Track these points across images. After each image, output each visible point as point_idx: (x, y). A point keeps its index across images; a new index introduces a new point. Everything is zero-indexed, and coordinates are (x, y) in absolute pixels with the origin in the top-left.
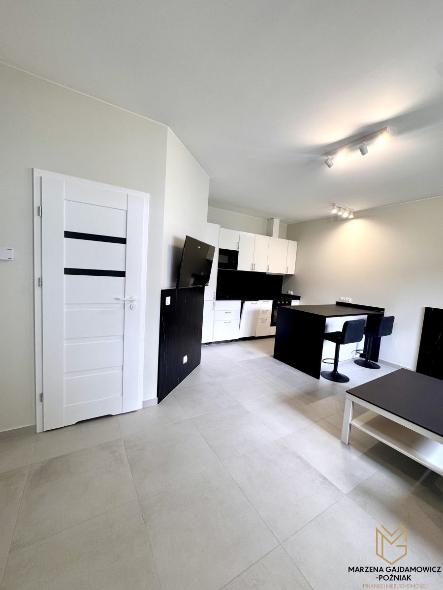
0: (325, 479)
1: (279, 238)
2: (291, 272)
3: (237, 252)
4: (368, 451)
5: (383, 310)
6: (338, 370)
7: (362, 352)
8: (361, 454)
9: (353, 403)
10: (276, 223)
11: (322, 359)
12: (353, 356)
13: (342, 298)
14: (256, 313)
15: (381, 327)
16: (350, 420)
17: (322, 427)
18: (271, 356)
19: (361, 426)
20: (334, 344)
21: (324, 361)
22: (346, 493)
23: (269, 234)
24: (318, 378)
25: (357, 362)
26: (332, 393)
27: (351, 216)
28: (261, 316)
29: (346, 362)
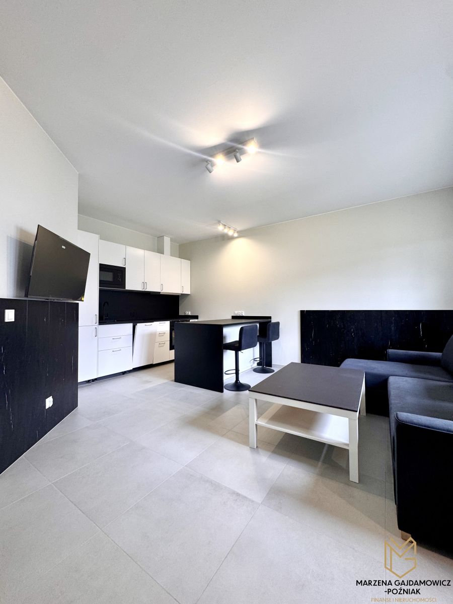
0: (238, 495)
1: (171, 255)
2: (187, 291)
3: (124, 269)
4: (276, 448)
5: (270, 318)
6: (240, 380)
7: (258, 359)
8: (269, 453)
9: (256, 400)
10: (167, 241)
11: (224, 372)
12: (252, 366)
13: (236, 312)
14: (152, 336)
15: (270, 332)
16: (255, 420)
17: (230, 439)
18: (172, 381)
19: (266, 423)
20: (234, 352)
21: (226, 373)
22: (260, 502)
23: (160, 251)
24: (222, 391)
25: (255, 370)
26: (237, 403)
27: (236, 235)
28: (158, 339)
29: (247, 372)
